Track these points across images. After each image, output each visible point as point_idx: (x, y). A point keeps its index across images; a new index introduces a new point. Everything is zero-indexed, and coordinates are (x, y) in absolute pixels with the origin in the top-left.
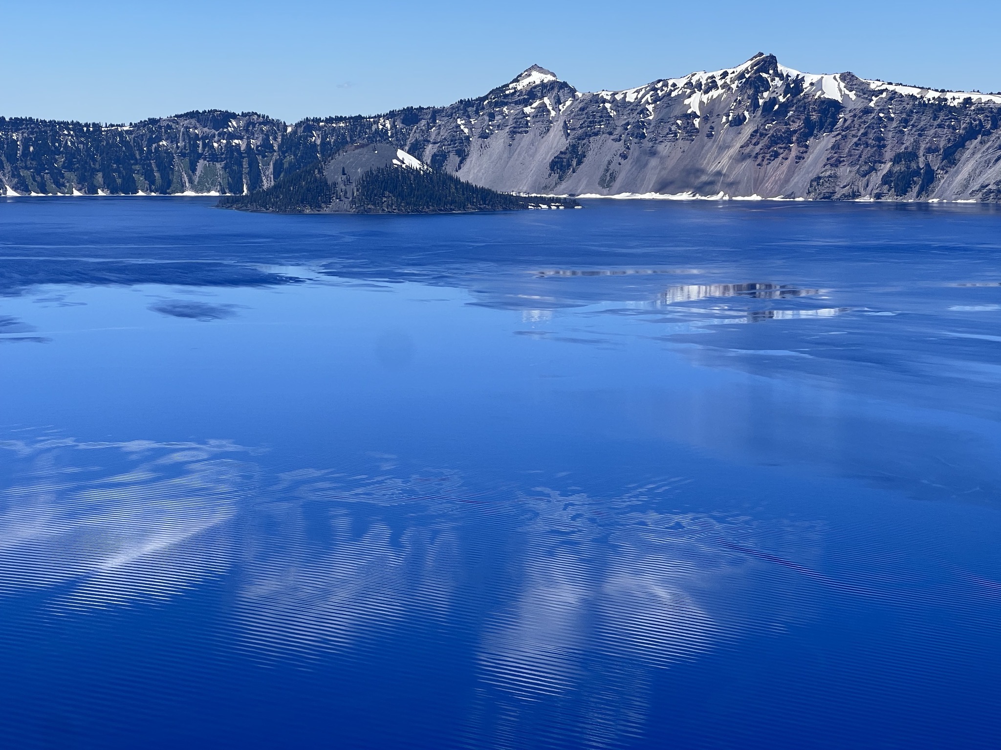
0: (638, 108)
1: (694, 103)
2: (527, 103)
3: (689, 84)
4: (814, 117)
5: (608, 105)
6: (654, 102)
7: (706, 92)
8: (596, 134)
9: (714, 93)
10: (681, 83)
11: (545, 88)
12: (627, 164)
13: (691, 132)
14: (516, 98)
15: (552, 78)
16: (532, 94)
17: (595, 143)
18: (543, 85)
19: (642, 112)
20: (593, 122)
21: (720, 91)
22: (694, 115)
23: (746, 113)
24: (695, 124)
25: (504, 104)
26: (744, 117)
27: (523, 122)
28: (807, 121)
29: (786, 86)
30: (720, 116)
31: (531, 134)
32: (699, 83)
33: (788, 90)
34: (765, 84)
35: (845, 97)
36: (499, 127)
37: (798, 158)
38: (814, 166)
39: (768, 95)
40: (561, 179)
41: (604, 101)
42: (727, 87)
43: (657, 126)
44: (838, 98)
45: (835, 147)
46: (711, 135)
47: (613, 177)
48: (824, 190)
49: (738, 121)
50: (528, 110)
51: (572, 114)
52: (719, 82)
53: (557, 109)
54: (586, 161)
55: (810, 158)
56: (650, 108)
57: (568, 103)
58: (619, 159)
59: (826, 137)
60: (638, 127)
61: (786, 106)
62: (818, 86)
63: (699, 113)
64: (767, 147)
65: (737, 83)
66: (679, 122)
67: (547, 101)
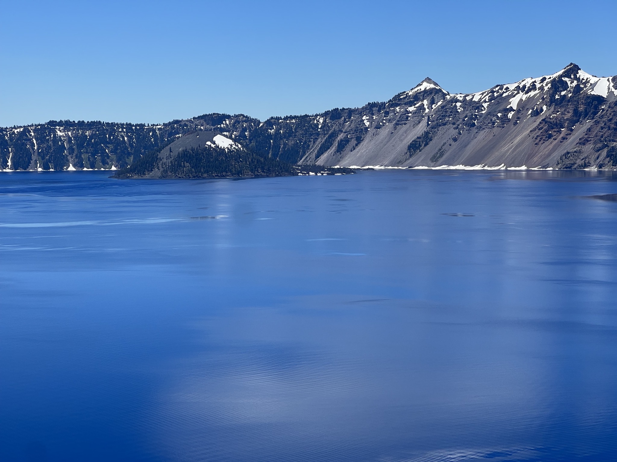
0: (478, 106)
1: (514, 103)
2: (411, 104)
3: (518, 88)
4: (581, 108)
5: (458, 104)
6: (490, 100)
7: (527, 93)
8: (445, 124)
9: (532, 93)
10: (512, 87)
11: (426, 93)
12: (455, 145)
13: (505, 120)
14: (406, 100)
15: (432, 86)
16: (417, 97)
17: (441, 130)
18: (425, 91)
19: (478, 108)
20: (444, 116)
21: (537, 91)
22: (511, 109)
23: (545, 108)
24: (510, 115)
25: (397, 105)
26: (542, 110)
27: (405, 117)
28: (576, 111)
29: (578, 86)
30: (528, 110)
31: (408, 125)
32: (524, 86)
33: (577, 89)
34: (565, 86)
35: (611, 93)
36: (390, 121)
37: (564, 138)
38: (571, 144)
39: (563, 93)
40: (411, 156)
41: (457, 101)
42: (542, 88)
43: (485, 118)
44: (605, 95)
45: (589, 130)
46: (516, 123)
47: (442, 155)
48: (568, 162)
49: (537, 113)
50: (412, 109)
51: (437, 111)
52: (538, 85)
53: (430, 107)
54: (431, 143)
55: (571, 139)
56: (485, 105)
57: (439, 103)
58: (451, 142)
59: (588, 123)
60: (471, 118)
61: (569, 101)
62: (593, 86)
63: (515, 108)
64: (547, 131)
65: (549, 85)
66: (499, 115)
67: (425, 102)
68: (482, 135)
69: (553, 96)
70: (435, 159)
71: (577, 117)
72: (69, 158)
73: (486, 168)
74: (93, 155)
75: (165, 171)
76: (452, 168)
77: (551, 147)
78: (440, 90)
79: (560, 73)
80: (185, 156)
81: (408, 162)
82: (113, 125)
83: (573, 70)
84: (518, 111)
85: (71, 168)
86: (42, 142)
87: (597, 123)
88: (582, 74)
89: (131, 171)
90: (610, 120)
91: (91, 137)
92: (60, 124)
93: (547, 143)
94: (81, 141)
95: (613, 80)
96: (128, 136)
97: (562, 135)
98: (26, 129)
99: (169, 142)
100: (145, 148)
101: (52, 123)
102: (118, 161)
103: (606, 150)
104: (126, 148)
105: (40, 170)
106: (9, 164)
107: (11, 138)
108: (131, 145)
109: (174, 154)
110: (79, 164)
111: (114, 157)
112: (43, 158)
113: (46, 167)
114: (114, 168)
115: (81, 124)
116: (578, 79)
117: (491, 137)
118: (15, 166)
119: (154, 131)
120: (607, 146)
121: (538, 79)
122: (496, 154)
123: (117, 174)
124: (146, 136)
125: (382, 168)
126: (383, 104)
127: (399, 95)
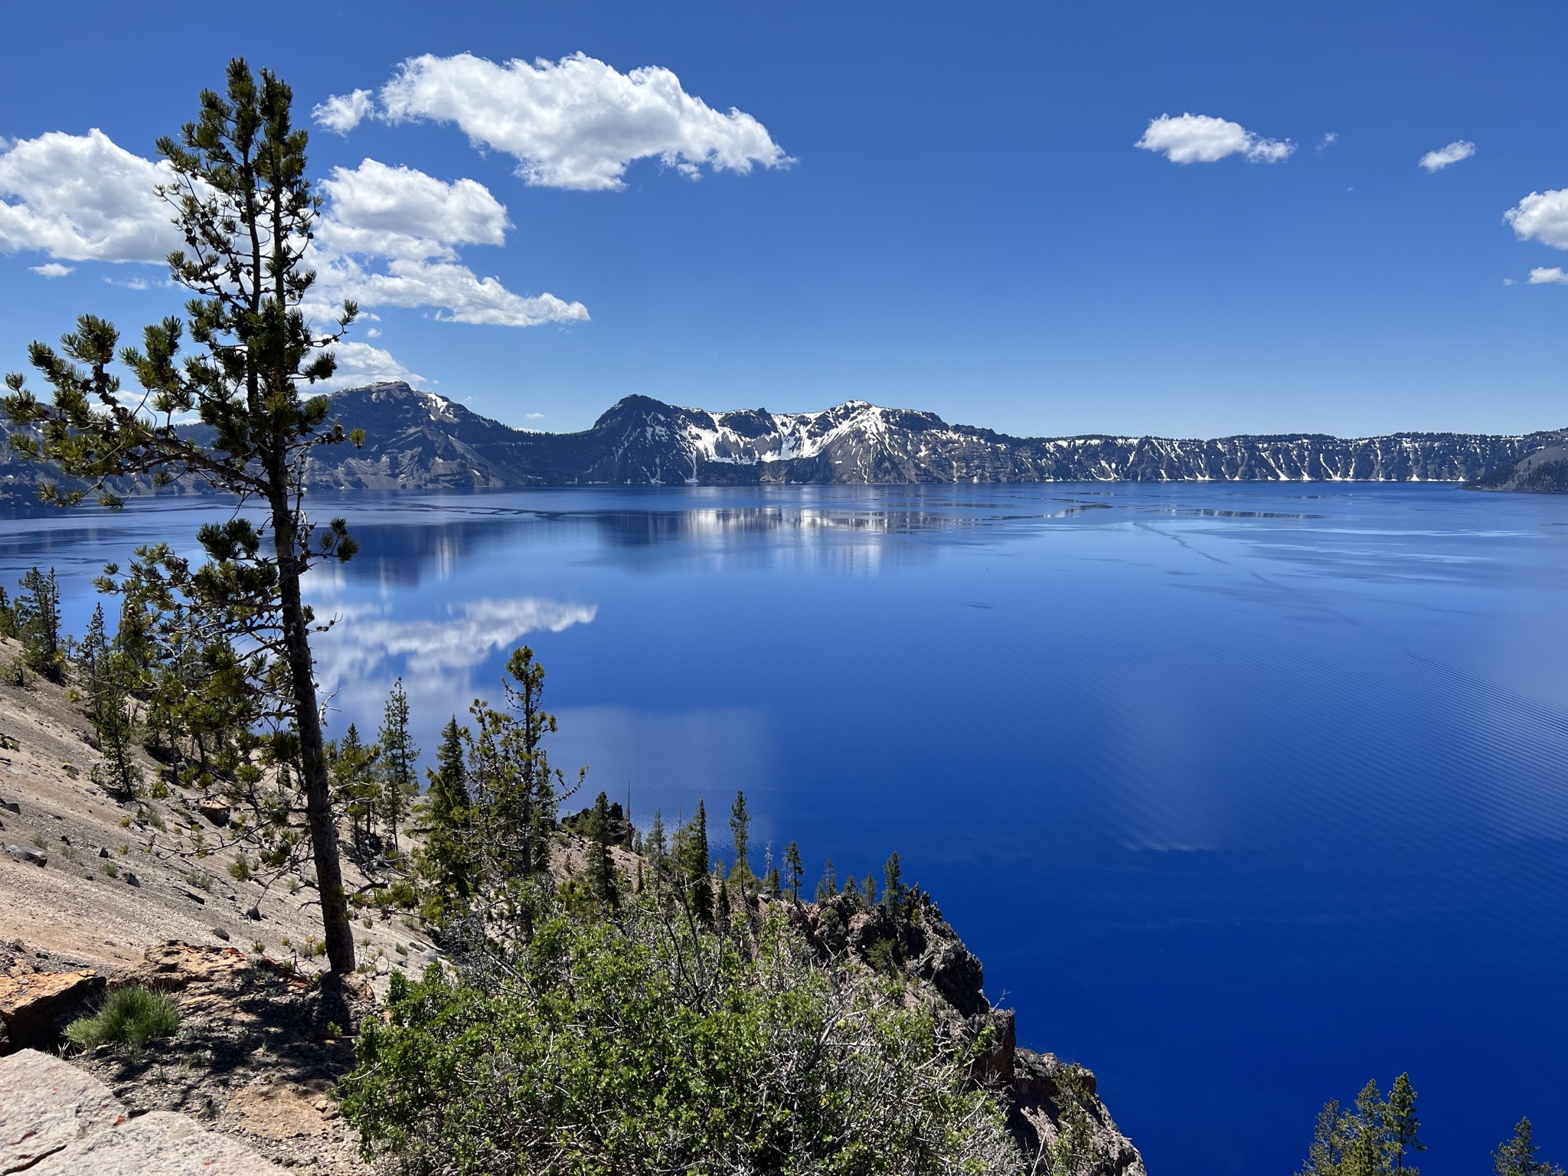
72: (1414, 468)
74: (1440, 466)
75: (1521, 484)
80: (1546, 469)
82: (1465, 436)
85: (1415, 478)
86: (1387, 453)
89: (1481, 482)
91: (1440, 448)
92: (1408, 435)
94: (1428, 453)
96: (1480, 448)
98: (1371, 441)
99: (1528, 454)
100: (1499, 460)
101: (1400, 435)
102: (1467, 473)
104: (1478, 460)
105: (1381, 479)
106: (1351, 473)
107: (1355, 449)
108: (1484, 457)
109: (1534, 466)
110: (1424, 475)
111: (1463, 469)
112: (1386, 468)
113: (1388, 476)
114: (1461, 479)
115: (1430, 437)
118: (1356, 475)
119: (1512, 443)
123: (1465, 486)
124: (1502, 448)
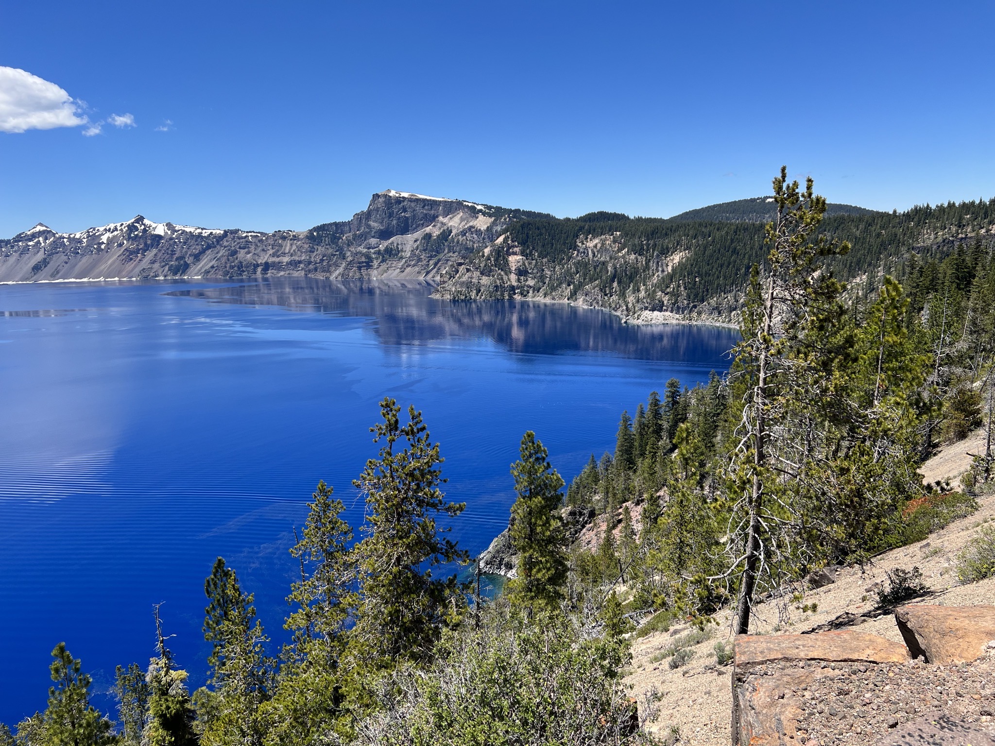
0: (80, 241)
1: (104, 239)
2: (30, 240)
3: (106, 230)
4: (149, 242)
5: (65, 240)
6: (87, 237)
7: (112, 232)
8: (57, 253)
9: (115, 233)
10: (102, 229)
11: (40, 233)
12: (66, 266)
13: (99, 250)
14: (26, 238)
15: (44, 228)
16: (34, 236)
17: (55, 257)
18: (40, 232)
19: (79, 242)
20: (56, 248)
21: (119, 232)
22: (103, 243)
23: (125, 242)
24: (103, 247)
25: (20, 241)
26: (124, 243)
27: (26, 249)
28: (146, 244)
29: (145, 229)
30: (114, 243)
31: (30, 254)
32: (110, 229)
33: (145, 231)
34: (137, 229)
35: (166, 233)
36: (15, 251)
37: (140, 260)
38: (145, 263)
39: (136, 233)
40: (35, 274)
41: (64, 238)
42: (122, 230)
43: (86, 249)
44: (162, 234)
45: (156, 255)
46: (107, 252)
47: (58, 273)
48: (145, 274)
49: (120, 245)
50: (31, 243)
51: (50, 244)
52: (119, 228)
53: (45, 242)
54: (49, 265)
55: (145, 260)
56: (85, 240)
57: (51, 240)
58: (64, 264)
59: (154, 251)
60: (76, 249)
61: (140, 238)
62: (154, 229)
63: (105, 242)
64: (128, 256)
65: (126, 228)
66: (95, 246)
67: (41, 239)
68: (85, 259)
69: (129, 235)
70: (53, 276)
71: (147, 248)
73: (91, 280)
76: (66, 281)
77: (133, 265)
78: (51, 231)
79: (133, 220)
81: (33, 278)
83: (140, 219)
84: (108, 244)
87: (160, 251)
88: (146, 221)
90: (168, 249)
93: (129, 263)
95: (167, 225)
97: (139, 258)
103: (167, 267)
116: (144, 225)
117: (92, 260)
120: (168, 264)
121: (119, 225)
122: (97, 271)
125: (14, 283)
126: (9, 241)
127: (20, 234)
